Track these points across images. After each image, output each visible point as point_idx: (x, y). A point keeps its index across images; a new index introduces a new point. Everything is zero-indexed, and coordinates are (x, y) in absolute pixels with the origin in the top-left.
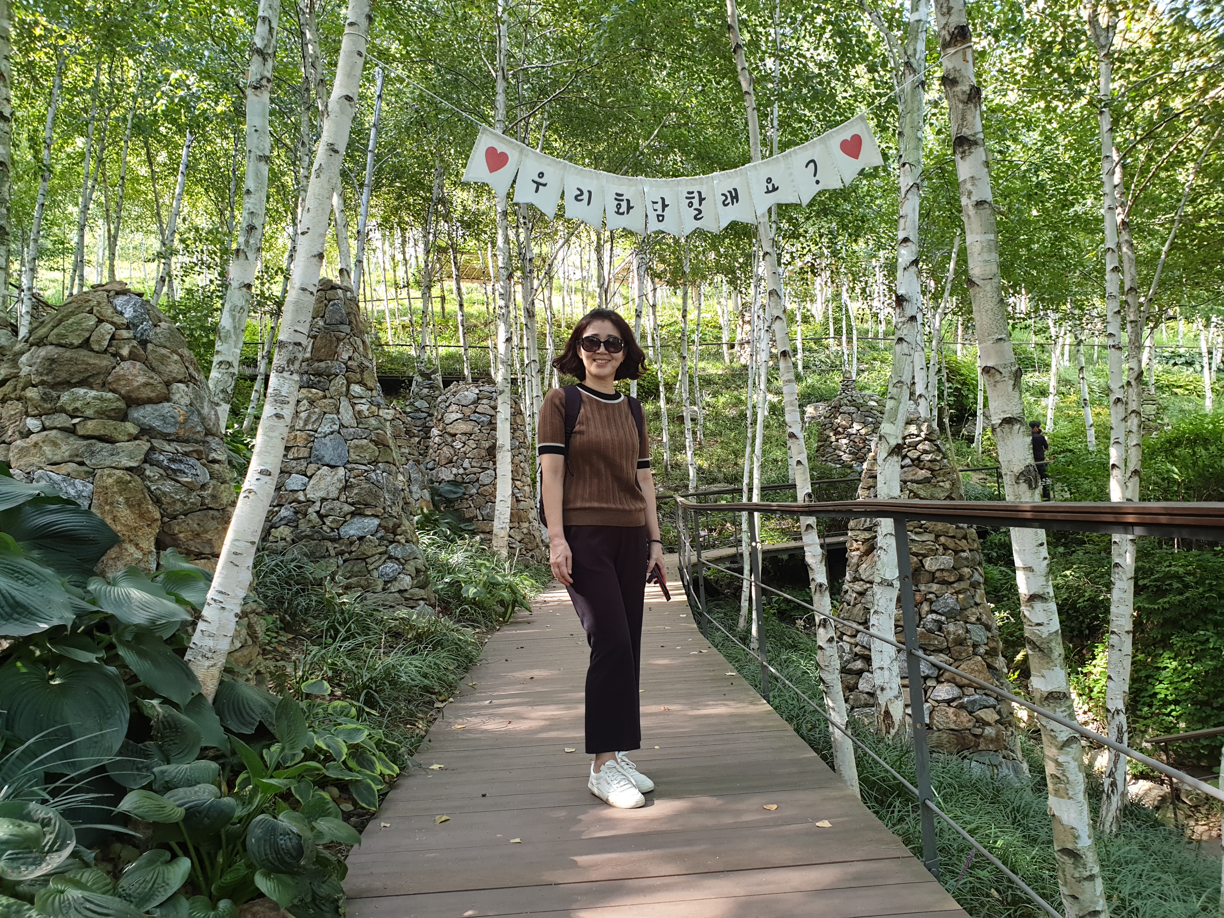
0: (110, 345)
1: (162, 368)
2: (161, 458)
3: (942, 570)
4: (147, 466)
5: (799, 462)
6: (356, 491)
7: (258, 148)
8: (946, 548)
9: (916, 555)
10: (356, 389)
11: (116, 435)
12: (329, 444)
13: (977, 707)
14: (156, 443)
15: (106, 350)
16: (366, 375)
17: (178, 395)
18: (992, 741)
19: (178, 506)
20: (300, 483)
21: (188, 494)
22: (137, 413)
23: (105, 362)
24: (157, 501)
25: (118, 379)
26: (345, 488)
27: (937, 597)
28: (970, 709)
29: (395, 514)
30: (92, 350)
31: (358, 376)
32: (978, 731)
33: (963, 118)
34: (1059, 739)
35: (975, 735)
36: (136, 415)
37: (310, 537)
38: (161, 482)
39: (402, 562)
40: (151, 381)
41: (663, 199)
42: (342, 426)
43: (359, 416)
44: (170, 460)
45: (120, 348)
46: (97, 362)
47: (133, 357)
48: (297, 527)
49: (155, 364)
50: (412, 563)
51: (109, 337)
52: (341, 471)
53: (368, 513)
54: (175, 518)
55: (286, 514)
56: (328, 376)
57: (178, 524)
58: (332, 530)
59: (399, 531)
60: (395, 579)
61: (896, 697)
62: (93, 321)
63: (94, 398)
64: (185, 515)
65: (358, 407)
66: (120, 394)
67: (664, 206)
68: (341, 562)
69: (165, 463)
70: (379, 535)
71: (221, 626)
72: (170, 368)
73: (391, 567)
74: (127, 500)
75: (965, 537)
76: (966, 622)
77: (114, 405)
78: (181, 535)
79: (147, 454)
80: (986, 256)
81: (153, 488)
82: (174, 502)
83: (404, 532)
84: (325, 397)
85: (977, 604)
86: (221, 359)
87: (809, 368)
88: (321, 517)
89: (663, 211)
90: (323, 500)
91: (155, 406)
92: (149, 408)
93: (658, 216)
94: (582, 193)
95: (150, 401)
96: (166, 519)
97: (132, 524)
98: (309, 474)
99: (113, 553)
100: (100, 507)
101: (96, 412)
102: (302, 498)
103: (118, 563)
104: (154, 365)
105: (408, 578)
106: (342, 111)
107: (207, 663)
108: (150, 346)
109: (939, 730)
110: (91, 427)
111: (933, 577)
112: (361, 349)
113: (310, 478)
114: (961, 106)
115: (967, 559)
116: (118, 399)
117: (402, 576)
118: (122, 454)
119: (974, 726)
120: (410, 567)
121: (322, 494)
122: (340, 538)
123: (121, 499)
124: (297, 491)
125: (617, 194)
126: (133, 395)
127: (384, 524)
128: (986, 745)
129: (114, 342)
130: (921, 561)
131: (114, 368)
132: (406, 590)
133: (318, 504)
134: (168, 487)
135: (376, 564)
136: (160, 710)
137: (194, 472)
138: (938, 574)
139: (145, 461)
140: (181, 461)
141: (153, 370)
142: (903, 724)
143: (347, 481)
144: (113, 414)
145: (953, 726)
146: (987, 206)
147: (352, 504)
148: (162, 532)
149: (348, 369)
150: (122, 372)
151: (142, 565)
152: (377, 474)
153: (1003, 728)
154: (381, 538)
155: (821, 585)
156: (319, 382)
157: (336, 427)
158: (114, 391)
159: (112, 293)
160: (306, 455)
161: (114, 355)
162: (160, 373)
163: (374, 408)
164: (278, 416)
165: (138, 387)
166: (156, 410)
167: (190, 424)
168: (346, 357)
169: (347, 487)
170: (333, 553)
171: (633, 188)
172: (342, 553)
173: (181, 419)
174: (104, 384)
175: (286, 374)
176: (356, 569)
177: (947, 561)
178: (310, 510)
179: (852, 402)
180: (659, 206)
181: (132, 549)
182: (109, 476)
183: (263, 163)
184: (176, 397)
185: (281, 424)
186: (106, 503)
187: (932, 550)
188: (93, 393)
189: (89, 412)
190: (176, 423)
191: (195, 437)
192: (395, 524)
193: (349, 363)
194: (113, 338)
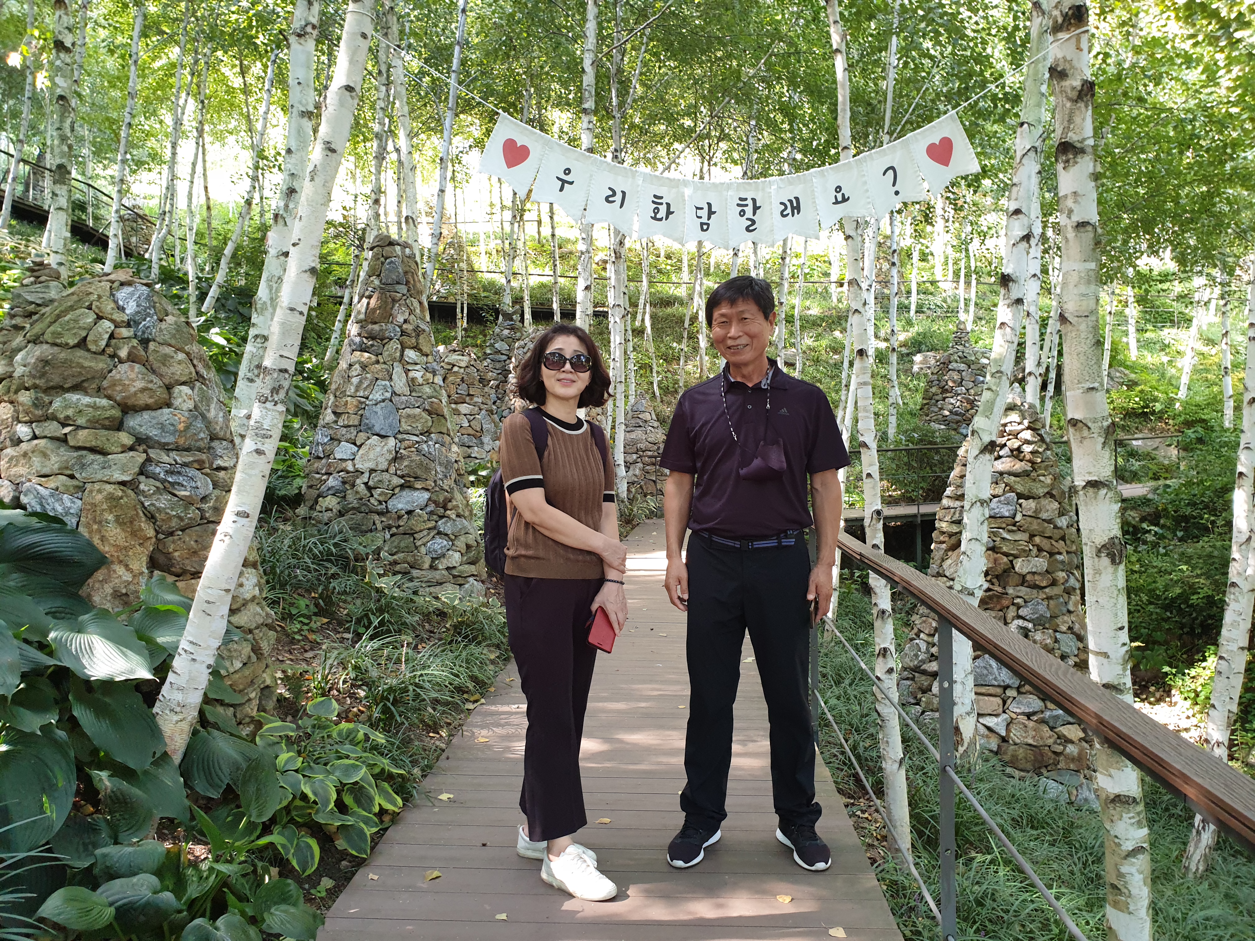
0: (108, 345)
1: (164, 370)
2: (158, 470)
3: (1034, 573)
4: (142, 478)
5: (869, 475)
6: (406, 463)
7: (300, 103)
8: (1040, 550)
9: (1006, 555)
10: (411, 354)
11: (108, 447)
12: (380, 412)
13: (1060, 722)
14: (153, 453)
15: (104, 350)
16: (421, 339)
17: (180, 400)
18: (1073, 760)
19: (174, 523)
20: (349, 452)
21: (186, 508)
22: (134, 422)
23: (101, 364)
24: (151, 517)
25: (114, 384)
26: (395, 459)
27: (1025, 602)
28: (1051, 724)
29: (447, 488)
30: (89, 350)
31: (414, 340)
32: (1059, 748)
33: (1070, 121)
34: (1123, 848)
35: (1055, 753)
36: (131, 423)
37: (357, 510)
38: (156, 497)
39: (452, 538)
40: (150, 386)
41: (709, 205)
42: (394, 393)
43: (412, 383)
44: (167, 472)
45: (119, 348)
46: (92, 364)
47: (132, 358)
48: (344, 497)
49: (156, 365)
50: (462, 538)
51: (107, 336)
52: (392, 442)
53: (418, 485)
54: (172, 534)
55: (333, 484)
56: (382, 340)
57: (173, 542)
58: (380, 502)
59: (450, 505)
60: (444, 556)
61: (968, 714)
62: (90, 318)
63: (87, 406)
64: (183, 530)
65: (411, 374)
66: (115, 401)
67: (711, 213)
68: (388, 536)
69: (162, 475)
70: (429, 509)
71: (191, 679)
72: (172, 369)
73: (440, 544)
74: (117, 518)
75: (1063, 538)
76: (1056, 631)
77: (108, 414)
78: (176, 554)
79: (143, 465)
80: (1083, 289)
81: (146, 504)
82: (170, 518)
83: (456, 507)
84: (378, 362)
85: (1069, 612)
86: (257, 333)
87: (923, 312)
88: (369, 488)
89: (709, 219)
90: (372, 471)
91: (153, 414)
92: (146, 415)
93: (702, 224)
94: (614, 194)
95: (147, 408)
96: (161, 536)
97: (121, 542)
98: (358, 443)
99: (100, 575)
100: (88, 526)
101: (88, 421)
102: (350, 468)
103: (106, 586)
104: (154, 367)
105: (457, 555)
106: (341, 103)
107: (176, 718)
108: (152, 346)
109: (1016, 744)
110: (83, 437)
111: (1023, 580)
112: (418, 311)
113: (360, 447)
114: (1068, 104)
115: (1063, 562)
116: (113, 407)
117: (450, 552)
118: (114, 467)
119: (1055, 743)
120: (461, 544)
121: (371, 465)
122: (388, 512)
123: (110, 517)
124: (345, 460)
125: (655, 196)
126: (130, 402)
127: (434, 498)
128: (1067, 763)
129: (113, 342)
130: (1011, 562)
131: (110, 371)
132: (454, 567)
133: (367, 475)
134: (163, 502)
135: (424, 540)
136: (108, 783)
137: (194, 485)
138: (1028, 578)
139: (141, 473)
140: (179, 473)
141: (154, 372)
142: (973, 742)
143: (397, 452)
144: (107, 423)
145: (1031, 741)
146: (1090, 228)
147: (402, 477)
148: (157, 550)
149: (403, 333)
150: (118, 377)
151: (132, 587)
152: (428, 446)
153: (1086, 745)
154: (431, 513)
155: (883, 612)
156: (372, 345)
157: (388, 395)
158: (109, 398)
159: (116, 284)
160: (356, 423)
161: (113, 356)
162: (160, 376)
163: (429, 376)
164: (259, 452)
165: (135, 393)
166: (154, 418)
167: (192, 431)
168: (402, 320)
169: (397, 458)
170: (379, 526)
171: (674, 190)
172: (389, 527)
173: (181, 427)
174: (99, 389)
175: (269, 405)
176: (402, 545)
177: (1040, 563)
178: (358, 481)
179: (963, 359)
180: (704, 213)
181: (120, 570)
182: (99, 491)
183: (306, 119)
184: (177, 402)
185: (262, 459)
186: (95, 522)
187: (1025, 551)
188: (87, 400)
189: (81, 421)
190: (176, 431)
191: (198, 444)
192: (446, 499)
193: (405, 326)
194: (112, 336)
